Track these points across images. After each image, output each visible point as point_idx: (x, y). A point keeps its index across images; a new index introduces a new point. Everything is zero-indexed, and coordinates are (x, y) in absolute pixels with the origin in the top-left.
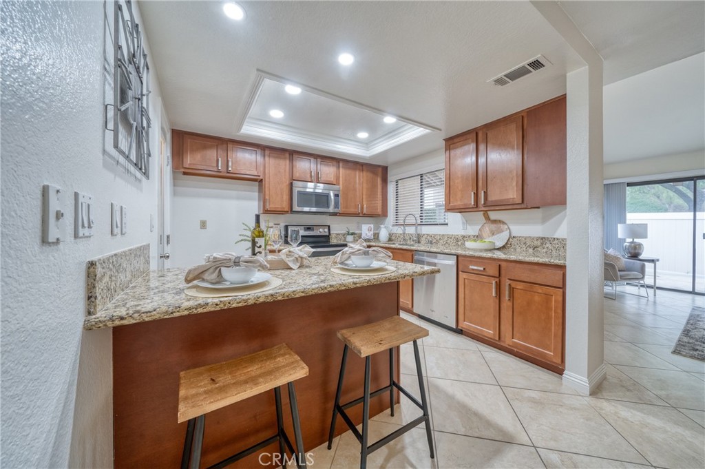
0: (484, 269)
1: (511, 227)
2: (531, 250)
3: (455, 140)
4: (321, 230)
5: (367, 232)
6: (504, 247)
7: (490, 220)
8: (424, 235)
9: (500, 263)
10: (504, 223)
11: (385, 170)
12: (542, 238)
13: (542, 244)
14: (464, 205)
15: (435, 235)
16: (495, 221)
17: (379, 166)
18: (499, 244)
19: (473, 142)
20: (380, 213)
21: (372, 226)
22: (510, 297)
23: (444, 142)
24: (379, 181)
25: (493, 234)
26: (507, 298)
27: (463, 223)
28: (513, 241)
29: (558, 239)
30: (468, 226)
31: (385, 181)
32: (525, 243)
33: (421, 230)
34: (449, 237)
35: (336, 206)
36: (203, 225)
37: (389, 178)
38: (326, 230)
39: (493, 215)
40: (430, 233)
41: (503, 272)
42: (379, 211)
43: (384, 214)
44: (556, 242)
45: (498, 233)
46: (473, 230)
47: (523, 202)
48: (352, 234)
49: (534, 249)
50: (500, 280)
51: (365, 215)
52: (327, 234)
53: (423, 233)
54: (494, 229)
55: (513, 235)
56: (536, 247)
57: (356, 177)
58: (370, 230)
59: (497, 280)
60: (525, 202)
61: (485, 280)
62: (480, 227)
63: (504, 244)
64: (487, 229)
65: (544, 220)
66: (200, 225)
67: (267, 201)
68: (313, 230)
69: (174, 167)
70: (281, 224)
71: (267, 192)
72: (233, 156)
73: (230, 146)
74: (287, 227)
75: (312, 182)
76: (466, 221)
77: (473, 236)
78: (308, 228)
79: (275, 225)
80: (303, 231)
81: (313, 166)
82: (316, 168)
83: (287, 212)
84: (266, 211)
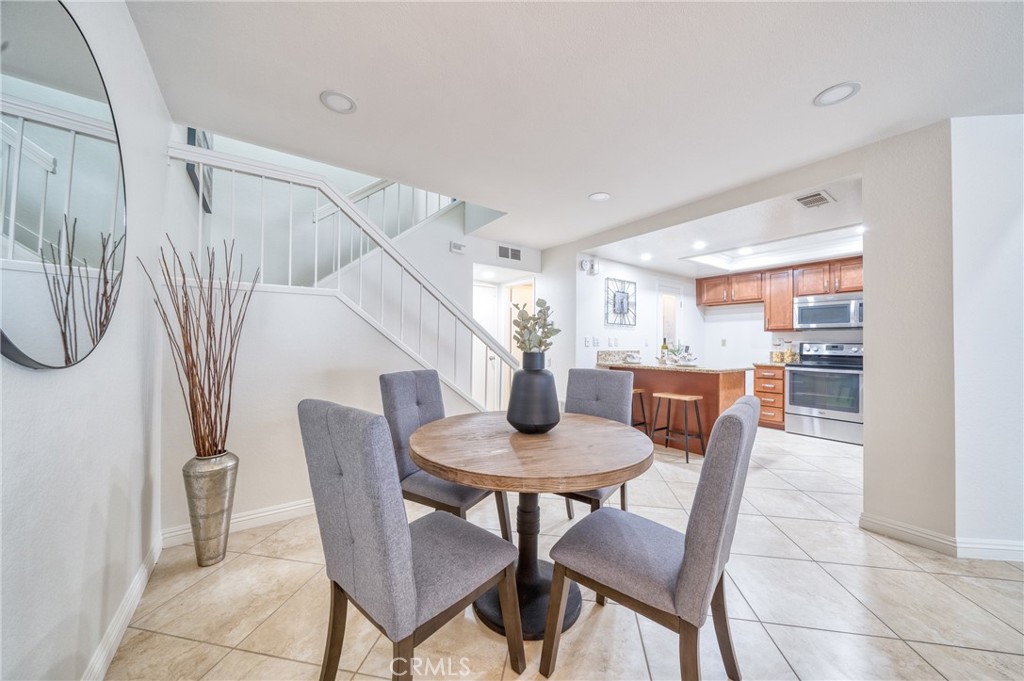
4: (855, 349)
36: (724, 343)
66: (721, 343)
67: (768, 321)
68: (842, 349)
69: (698, 305)
70: (794, 342)
71: (768, 312)
72: (735, 286)
73: (734, 279)
74: (801, 345)
75: (826, 293)
78: (833, 347)
79: (786, 342)
80: (825, 350)
81: (827, 276)
82: (832, 276)
83: (794, 330)
84: (768, 329)
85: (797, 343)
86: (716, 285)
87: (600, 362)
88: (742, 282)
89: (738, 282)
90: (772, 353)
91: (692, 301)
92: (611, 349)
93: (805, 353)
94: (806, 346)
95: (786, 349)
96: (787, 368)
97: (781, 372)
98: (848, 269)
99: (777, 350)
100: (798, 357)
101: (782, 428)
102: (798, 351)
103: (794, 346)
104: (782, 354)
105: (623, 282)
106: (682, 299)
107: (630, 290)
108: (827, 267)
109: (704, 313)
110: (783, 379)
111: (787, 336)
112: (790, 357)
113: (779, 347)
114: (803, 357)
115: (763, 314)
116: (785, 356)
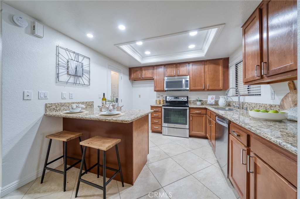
4: (182, 98)
5: (211, 100)
7: (295, 89)
9: (250, 133)
11: (226, 60)
17: (221, 59)
19: (257, 19)
20: (222, 88)
21: (214, 96)
24: (221, 68)
27: (272, 94)
30: (276, 97)
31: (226, 67)
35: (187, 86)
36: (140, 96)
40: (249, 102)
42: (221, 86)
43: (226, 89)
48: (200, 101)
51: (208, 90)
52: (187, 101)
53: (246, 102)
58: (212, 99)
62: (282, 97)
64: (289, 100)
66: (138, 96)
67: (155, 87)
68: (179, 98)
69: (130, 79)
71: (155, 83)
72: (144, 72)
73: (143, 68)
74: (166, 97)
75: (175, 76)
76: (274, 92)
77: (277, 107)
78: (176, 98)
79: (161, 96)
80: (173, 99)
81: (175, 69)
82: (177, 69)
83: (164, 91)
84: (155, 91)
85: (165, 96)
86: (136, 71)
87: (48, 113)
88: (146, 70)
89: (145, 70)
90: (156, 100)
91: (127, 78)
92: (63, 101)
93: (167, 100)
94: (168, 97)
96: (163, 107)
97: (160, 109)
98: (182, 67)
99: (158, 99)
100: (165, 102)
101: (161, 133)
102: (165, 99)
103: (163, 97)
104: (160, 101)
105: (78, 54)
106: (122, 75)
107: (85, 62)
108: (175, 66)
109: (132, 84)
110: (161, 112)
111: (161, 93)
112: (163, 102)
113: (159, 98)
114: (167, 102)
115: (154, 84)
116: (161, 102)
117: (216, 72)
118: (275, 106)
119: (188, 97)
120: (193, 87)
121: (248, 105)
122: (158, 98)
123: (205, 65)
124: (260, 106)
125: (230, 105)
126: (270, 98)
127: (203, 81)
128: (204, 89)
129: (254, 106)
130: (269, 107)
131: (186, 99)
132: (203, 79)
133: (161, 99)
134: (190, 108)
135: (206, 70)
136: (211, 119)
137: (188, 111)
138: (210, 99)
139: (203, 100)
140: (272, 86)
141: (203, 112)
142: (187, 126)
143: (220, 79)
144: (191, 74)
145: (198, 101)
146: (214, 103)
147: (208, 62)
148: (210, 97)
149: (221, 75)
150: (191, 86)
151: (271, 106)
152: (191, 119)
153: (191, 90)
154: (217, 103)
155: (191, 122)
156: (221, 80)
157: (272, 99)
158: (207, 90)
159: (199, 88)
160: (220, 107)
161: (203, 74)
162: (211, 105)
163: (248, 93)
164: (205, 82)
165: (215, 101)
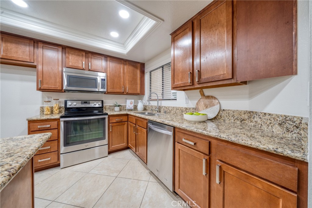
0: (195, 144)
1: (221, 102)
2: (238, 122)
3: (178, 33)
4: (95, 103)
5: (130, 105)
6: (215, 118)
7: (204, 96)
8: (163, 107)
9: (210, 140)
10: (215, 98)
11: (143, 65)
12: (250, 112)
13: (250, 117)
14: (184, 83)
15: (169, 107)
16: (208, 97)
17: (139, 63)
18: (211, 116)
19: (189, 30)
20: (139, 93)
21: (133, 101)
22: (220, 180)
23: (171, 36)
24: (138, 72)
25: (207, 107)
26: (218, 181)
27: (186, 99)
28: (223, 114)
29: (270, 115)
30: (189, 101)
31: (143, 72)
32: (233, 116)
33: (161, 103)
34: (177, 109)
35: (103, 87)
37: (146, 71)
38: (100, 103)
39: (207, 92)
40: (166, 105)
41: (213, 150)
42: (138, 91)
43: (142, 93)
44: (267, 117)
45: (211, 106)
46: (192, 104)
47: (233, 78)
48: (119, 106)
49: (241, 122)
50: (210, 158)
51: (128, 94)
52: (101, 106)
53: (163, 105)
54: (207, 103)
55: (222, 108)
56: (244, 120)
57: (120, 69)
58: (131, 103)
59: (207, 157)
60: (235, 77)
61: (196, 155)
62: (197, 102)
63: (215, 116)
64: (202, 103)
65: (251, 95)
67: (40, 82)
68: (89, 103)
70: (60, 100)
71: (40, 76)
74: (66, 101)
75: (83, 69)
76: (188, 97)
77: (191, 109)
78: (85, 102)
79: (54, 100)
80: (79, 105)
81: (84, 59)
82: (87, 60)
83: (61, 91)
84: (39, 89)
85: (62, 100)
90: (42, 108)
93: (68, 106)
94: (69, 102)
95: (55, 104)
96: (61, 119)
97: (56, 122)
99: (47, 106)
100: (63, 109)
102: (63, 105)
103: (60, 102)
104: (52, 108)
108: (84, 54)
110: (58, 128)
111: (54, 95)
112: (58, 111)
113: (49, 103)
114: (67, 109)
115: (36, 77)
116: (54, 110)
117: (135, 75)
118: (190, 109)
119: (102, 101)
120: (111, 89)
121: (165, 109)
122: (47, 104)
123: (124, 64)
124: (176, 109)
125: (146, 109)
126: (185, 102)
127: (122, 83)
128: (123, 93)
129: (171, 109)
130: (185, 110)
131: (101, 104)
132: (122, 80)
133: (54, 105)
134: (109, 116)
135: (126, 70)
136: (137, 126)
137: (107, 120)
138: (129, 103)
139: (121, 105)
140: (186, 93)
141: (125, 119)
142: (105, 141)
143: (137, 83)
144: (108, 72)
145: (116, 106)
146: (133, 108)
147: (127, 63)
148: (129, 102)
149: (139, 79)
150: (109, 88)
151: (186, 109)
152: (111, 130)
153: (108, 92)
154: (135, 108)
155: (110, 134)
156: (139, 84)
157: (186, 103)
158: (126, 94)
159: (118, 90)
160: (138, 112)
161: (122, 74)
162: (131, 110)
163: (163, 98)
164: (125, 84)
165: (134, 105)
